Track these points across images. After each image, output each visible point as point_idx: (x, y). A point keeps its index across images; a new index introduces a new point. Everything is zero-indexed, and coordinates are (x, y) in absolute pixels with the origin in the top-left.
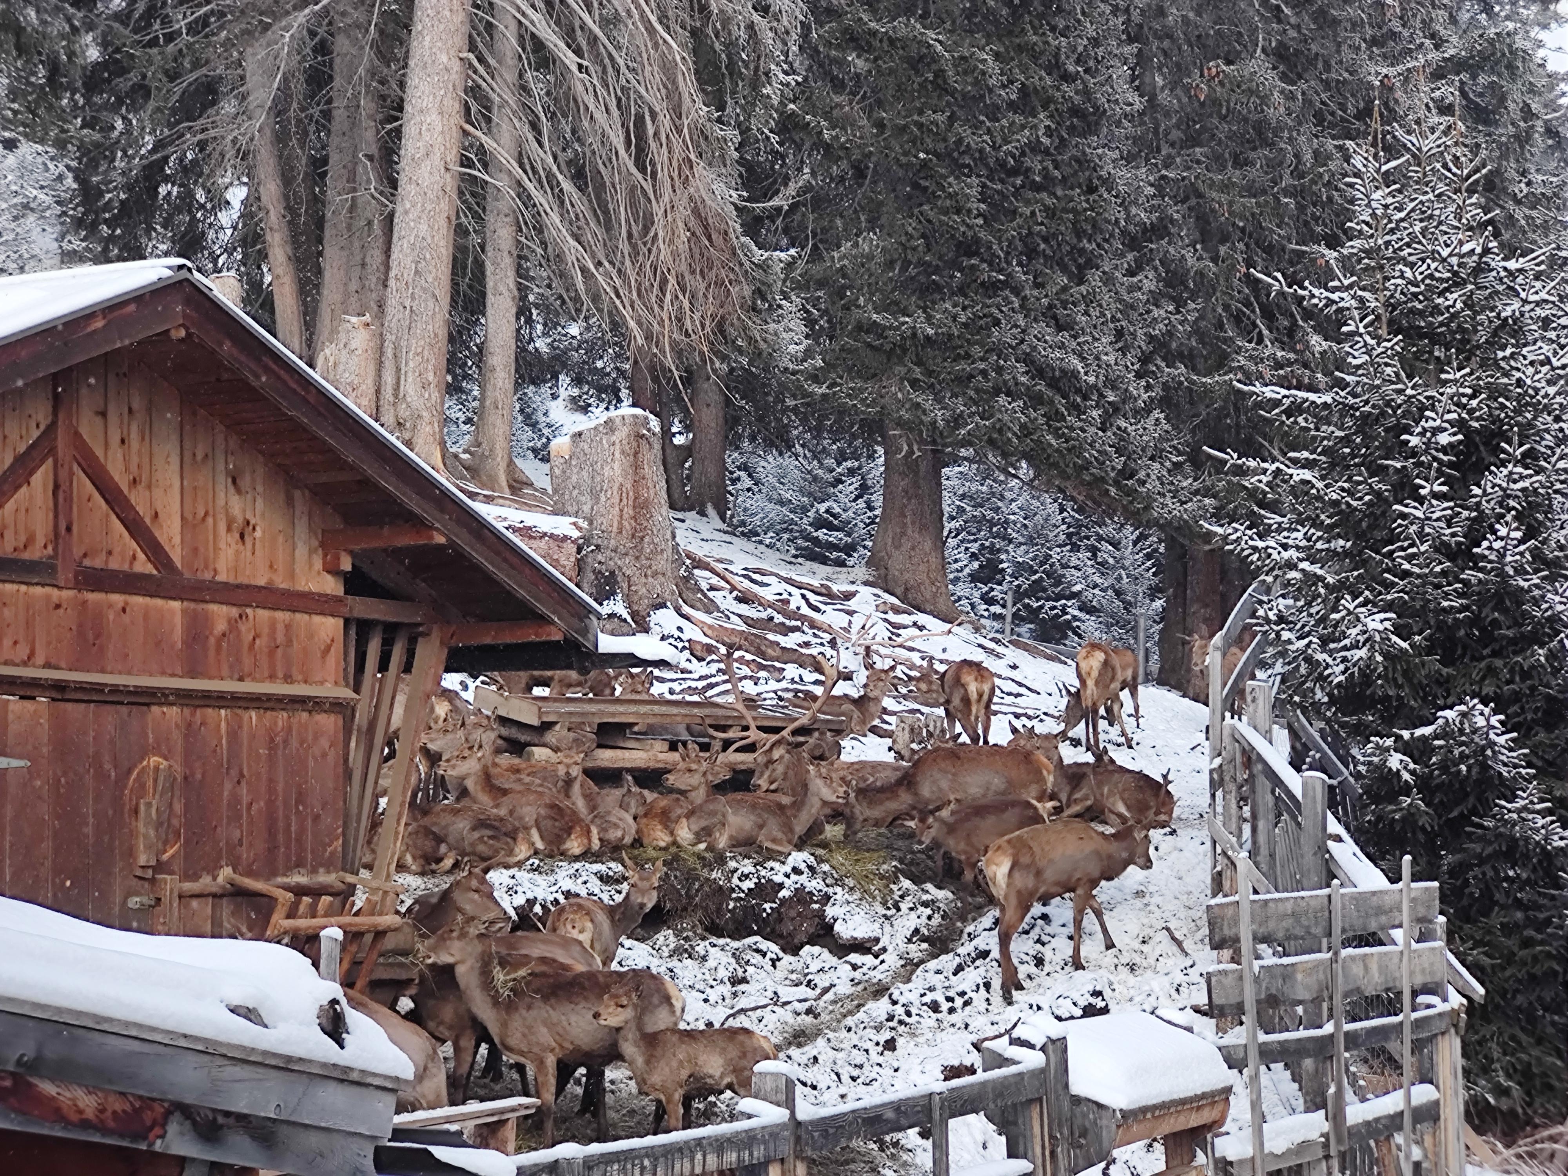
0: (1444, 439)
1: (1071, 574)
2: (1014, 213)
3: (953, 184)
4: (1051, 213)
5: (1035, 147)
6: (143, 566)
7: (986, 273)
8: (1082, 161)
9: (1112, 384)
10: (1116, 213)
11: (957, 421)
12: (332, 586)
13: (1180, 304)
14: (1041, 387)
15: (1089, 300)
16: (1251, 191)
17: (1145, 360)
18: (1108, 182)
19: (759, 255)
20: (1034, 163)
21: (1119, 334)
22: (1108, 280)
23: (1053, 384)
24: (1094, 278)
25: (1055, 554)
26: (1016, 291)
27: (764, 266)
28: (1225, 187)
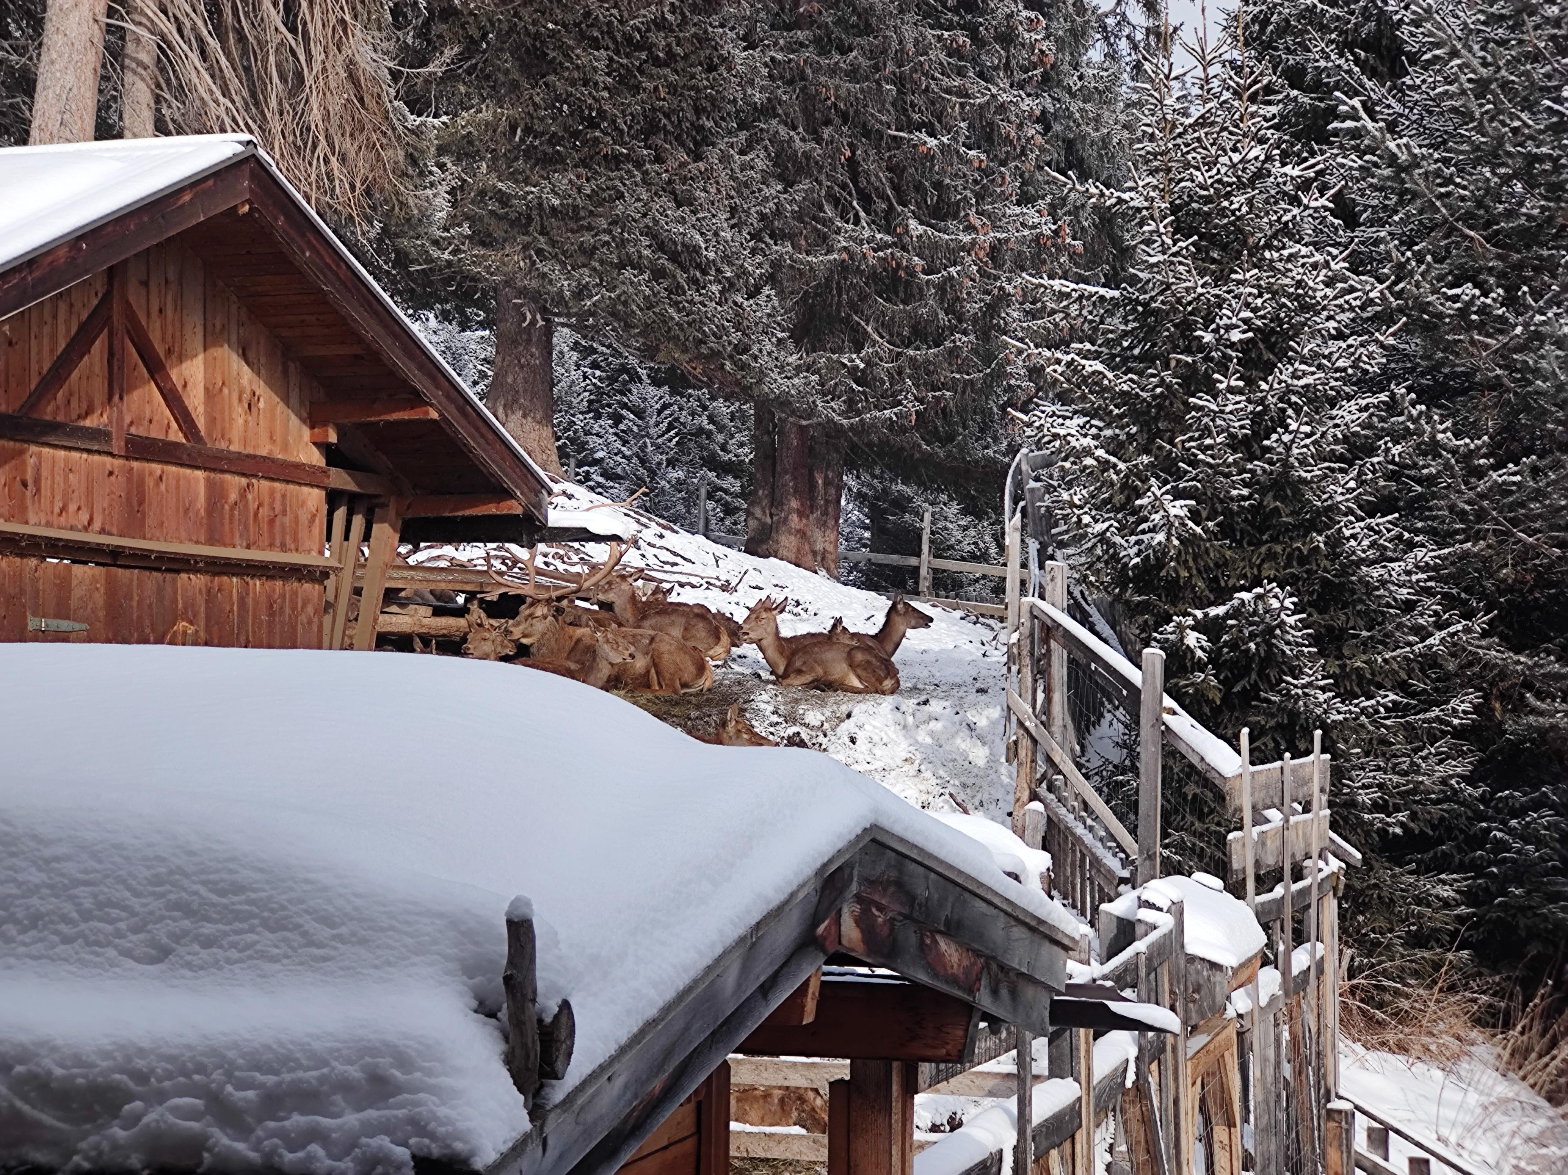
0: (1235, 336)
1: (593, 441)
2: (636, 89)
3: (581, 56)
4: (673, 89)
5: (661, 24)
6: (176, 436)
7: (608, 146)
8: (703, 40)
9: (727, 259)
10: (733, 91)
11: (581, 292)
12: (316, 458)
13: (789, 184)
14: (664, 261)
15: (707, 175)
16: (853, 74)
17: (755, 236)
18: (726, 60)
19: (414, 120)
20: (659, 39)
21: (733, 210)
22: (725, 159)
23: (674, 258)
24: (713, 155)
25: (578, 419)
26: (639, 165)
27: (416, 132)
28: (833, 71)
